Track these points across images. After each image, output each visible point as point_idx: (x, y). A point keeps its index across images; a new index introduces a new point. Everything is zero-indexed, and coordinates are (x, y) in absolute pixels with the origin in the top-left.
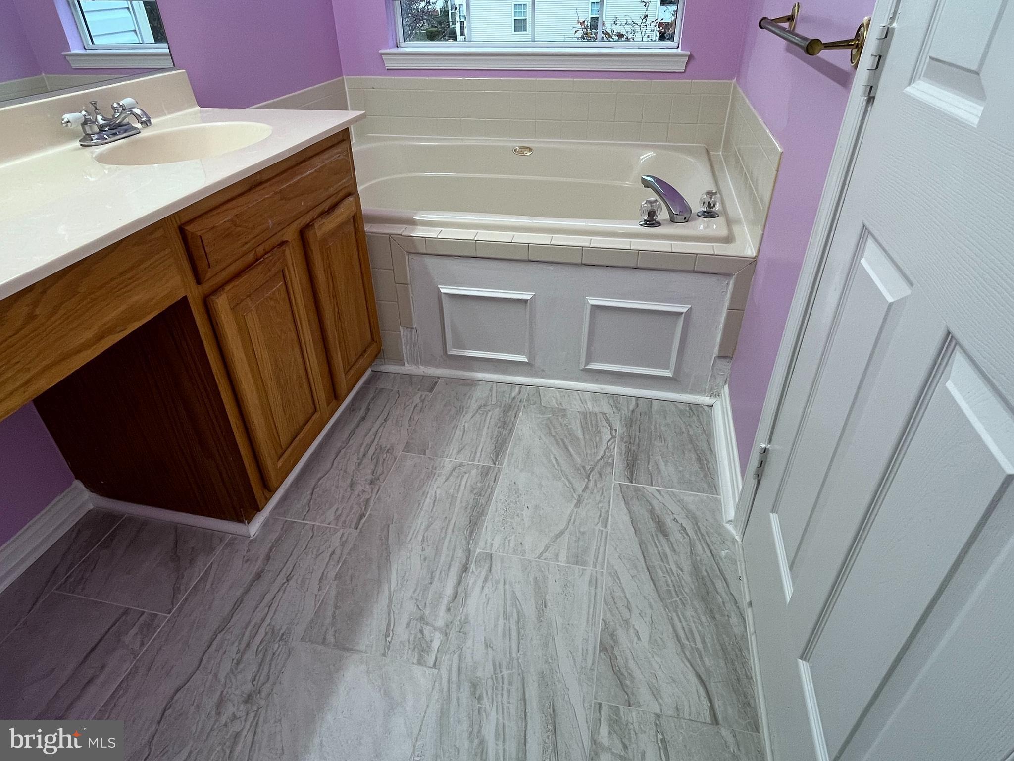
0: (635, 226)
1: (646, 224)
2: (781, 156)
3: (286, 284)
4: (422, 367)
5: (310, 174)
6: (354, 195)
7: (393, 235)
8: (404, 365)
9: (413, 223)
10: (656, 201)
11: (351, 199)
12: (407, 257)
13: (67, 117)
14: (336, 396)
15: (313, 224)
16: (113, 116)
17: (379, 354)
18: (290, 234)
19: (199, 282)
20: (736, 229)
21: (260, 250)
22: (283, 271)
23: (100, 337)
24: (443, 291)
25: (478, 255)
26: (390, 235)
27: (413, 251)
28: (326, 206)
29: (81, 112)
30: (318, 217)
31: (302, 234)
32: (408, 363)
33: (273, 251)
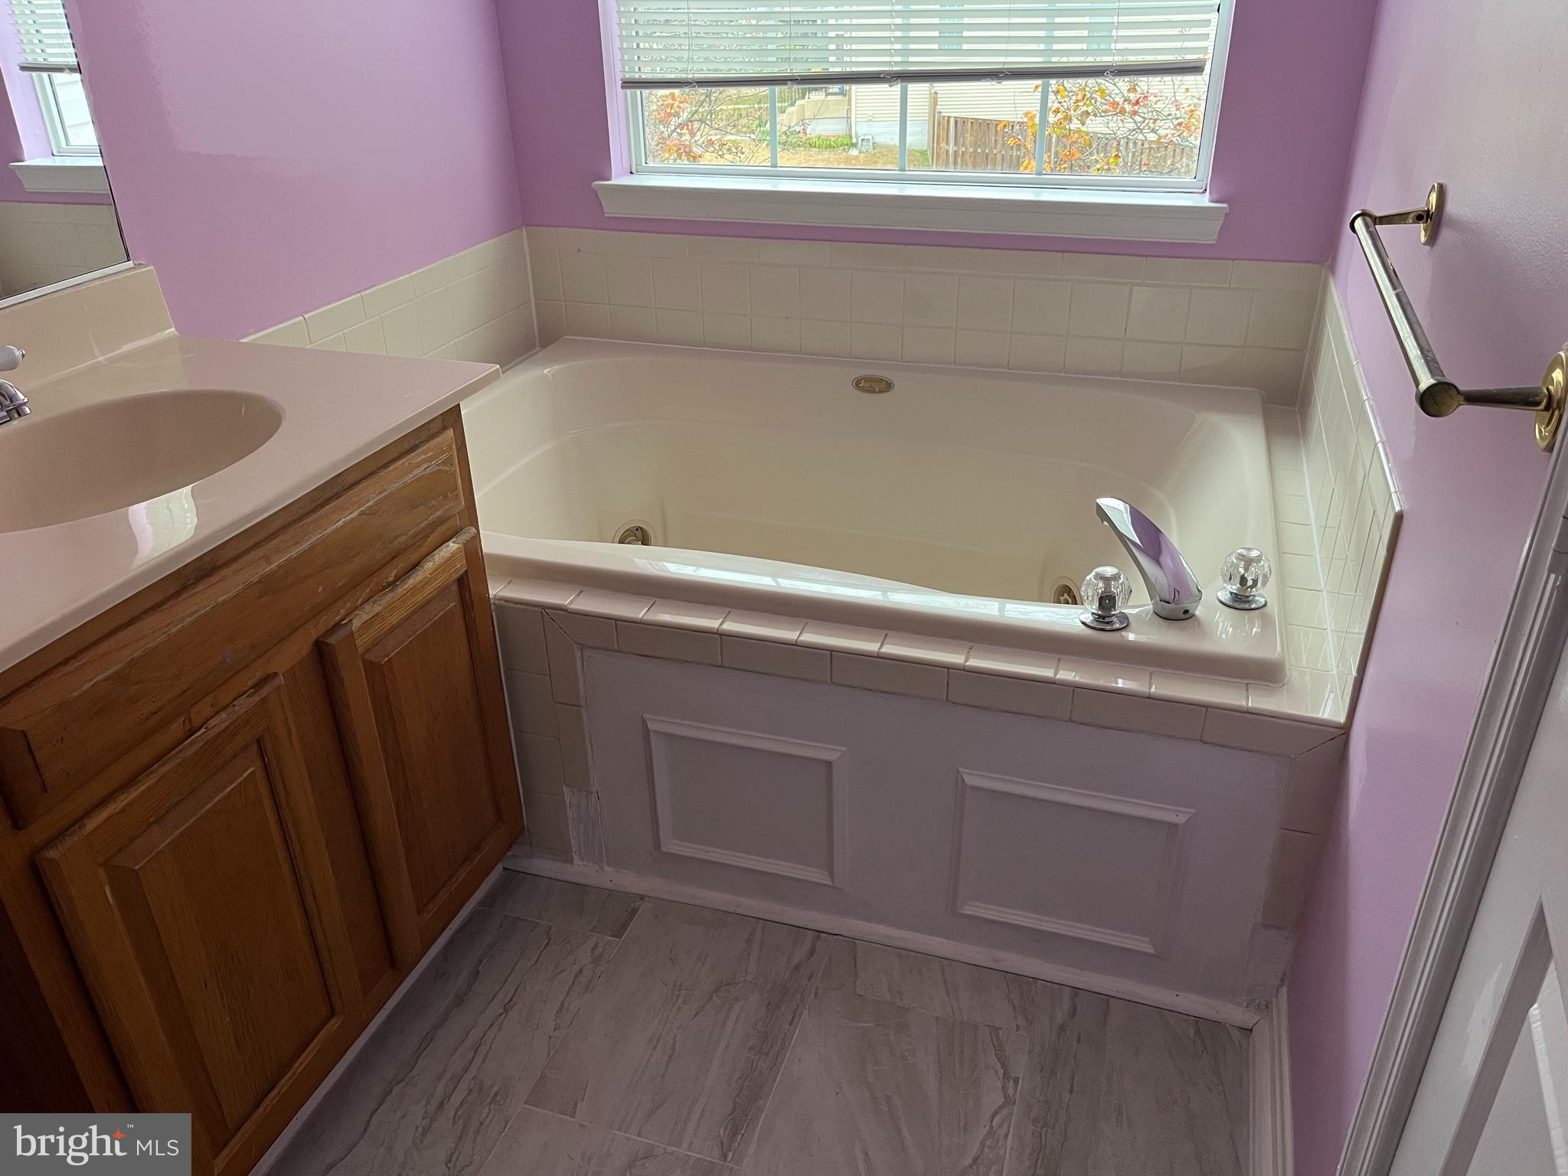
1: (1094, 621)
4: (608, 869)
5: (347, 523)
6: (467, 533)
7: (549, 608)
8: (571, 861)
11: (457, 543)
12: (579, 654)
14: (392, 964)
17: (519, 837)
18: (289, 658)
19: (17, 825)
21: (200, 711)
24: (651, 725)
26: (544, 608)
27: (590, 643)
30: (364, 603)
31: (320, 651)
32: (581, 859)
33: (234, 706)
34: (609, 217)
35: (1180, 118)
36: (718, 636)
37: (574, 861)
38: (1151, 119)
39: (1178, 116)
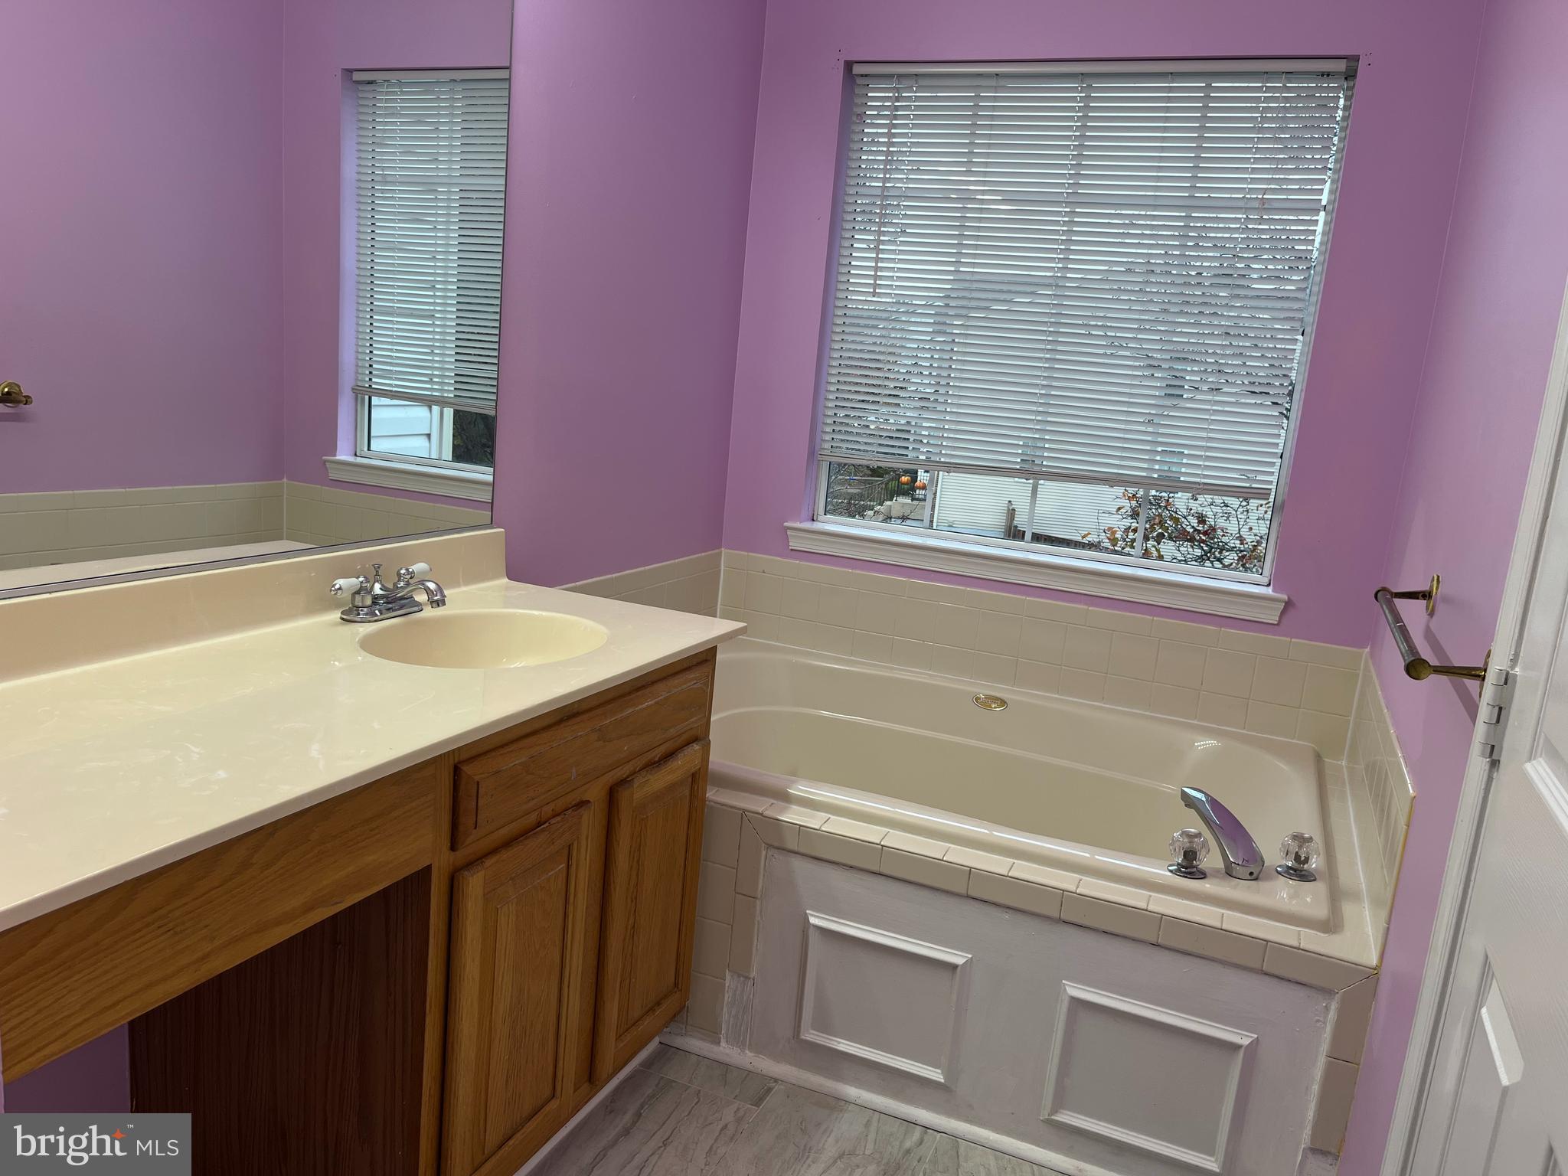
0: (1161, 871)
1: (1179, 870)
2: (1412, 803)
3: (568, 867)
4: (749, 1054)
5: (648, 707)
6: (703, 742)
7: (749, 811)
8: (718, 1043)
9: (785, 798)
10: (1199, 835)
11: (696, 747)
12: (764, 853)
13: (340, 582)
14: (591, 1077)
15: (632, 779)
16: (395, 585)
17: (679, 1015)
18: (595, 793)
19: (453, 848)
20: (1348, 909)
21: (548, 810)
22: (570, 847)
23: (309, 908)
24: (813, 920)
25: (883, 870)
26: (744, 811)
27: (776, 844)
28: (657, 753)
29: (358, 577)
30: (641, 770)
31: (612, 795)
32: (727, 1042)
33: (565, 814)
34: (792, 550)
35: (1244, 551)
36: (880, 847)
37: (721, 1044)
38: (1217, 548)
39: (1242, 549)
